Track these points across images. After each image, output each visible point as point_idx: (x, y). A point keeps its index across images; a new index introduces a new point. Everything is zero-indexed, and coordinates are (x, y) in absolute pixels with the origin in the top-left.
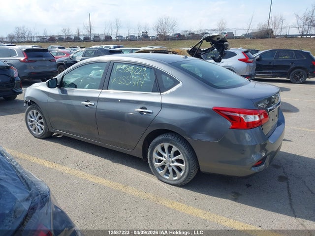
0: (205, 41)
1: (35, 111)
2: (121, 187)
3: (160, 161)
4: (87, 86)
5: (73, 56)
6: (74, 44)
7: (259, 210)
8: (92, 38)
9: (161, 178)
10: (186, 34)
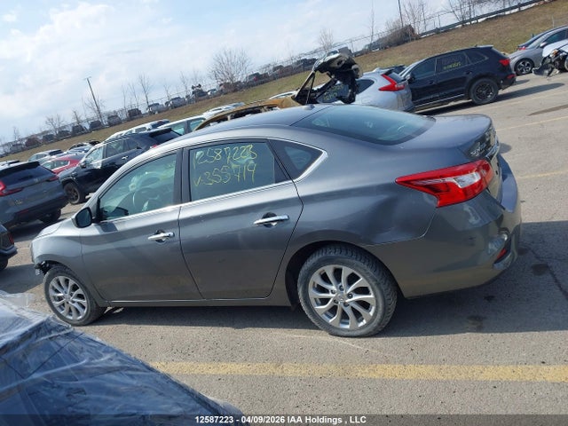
0: (318, 73)
1: (61, 279)
2: (270, 369)
3: (325, 301)
4: (146, 204)
5: (85, 161)
6: (76, 140)
7: (528, 335)
8: (105, 121)
9: (335, 331)
10: (269, 71)
